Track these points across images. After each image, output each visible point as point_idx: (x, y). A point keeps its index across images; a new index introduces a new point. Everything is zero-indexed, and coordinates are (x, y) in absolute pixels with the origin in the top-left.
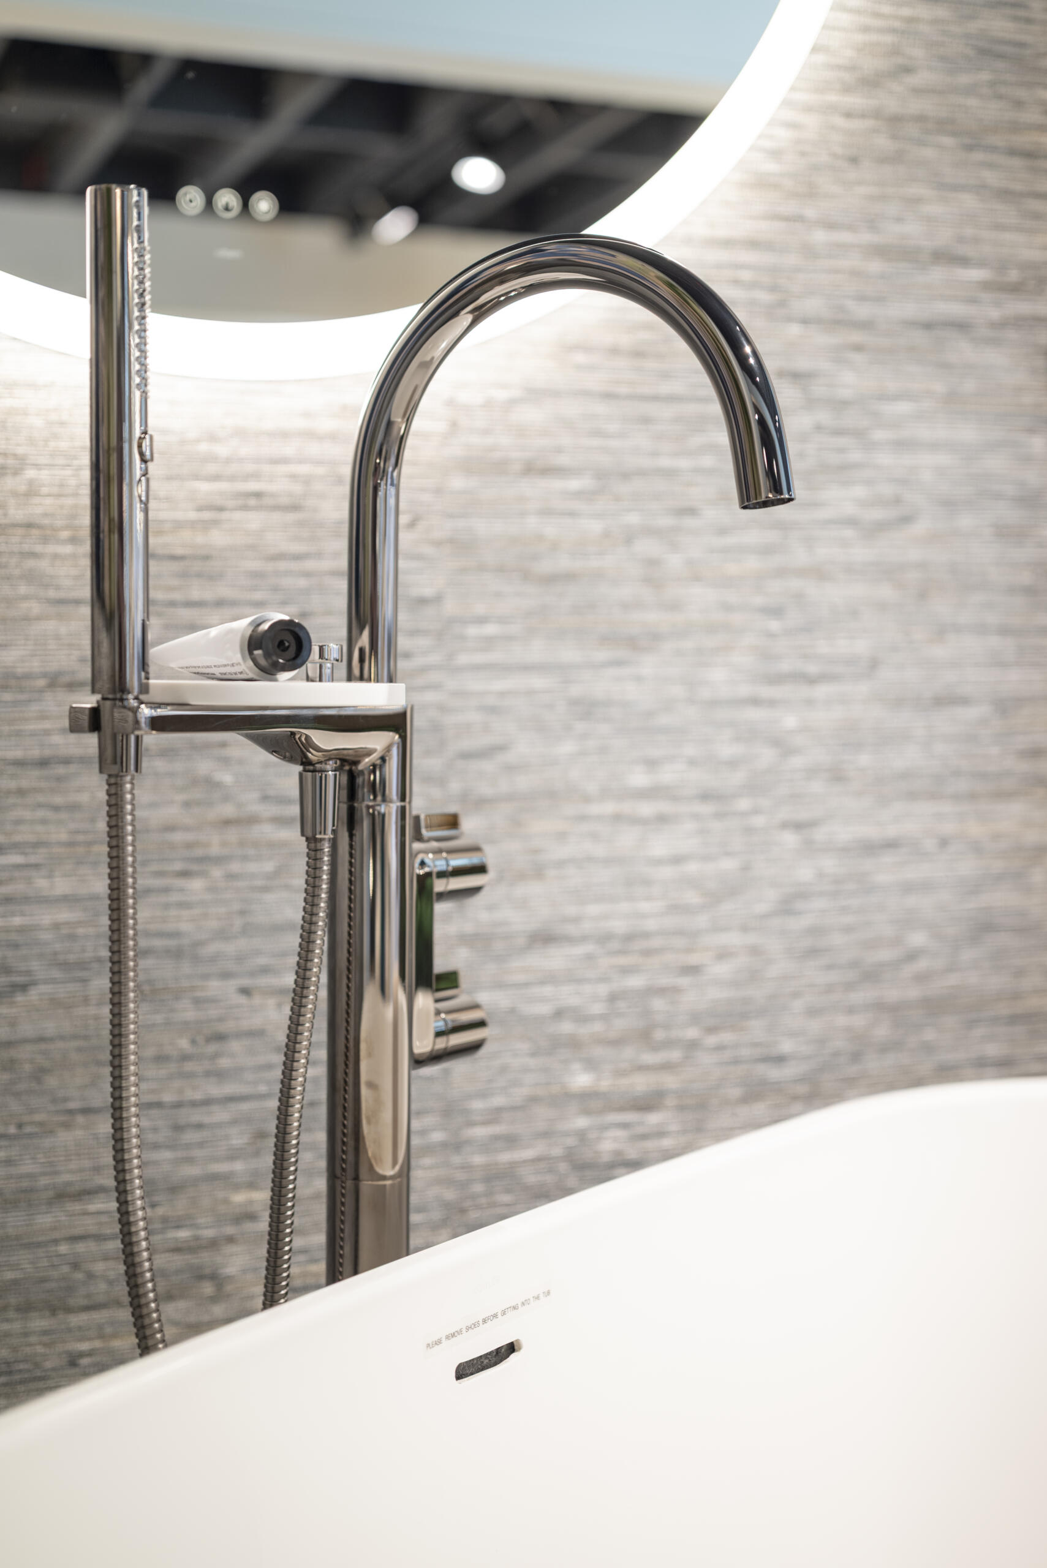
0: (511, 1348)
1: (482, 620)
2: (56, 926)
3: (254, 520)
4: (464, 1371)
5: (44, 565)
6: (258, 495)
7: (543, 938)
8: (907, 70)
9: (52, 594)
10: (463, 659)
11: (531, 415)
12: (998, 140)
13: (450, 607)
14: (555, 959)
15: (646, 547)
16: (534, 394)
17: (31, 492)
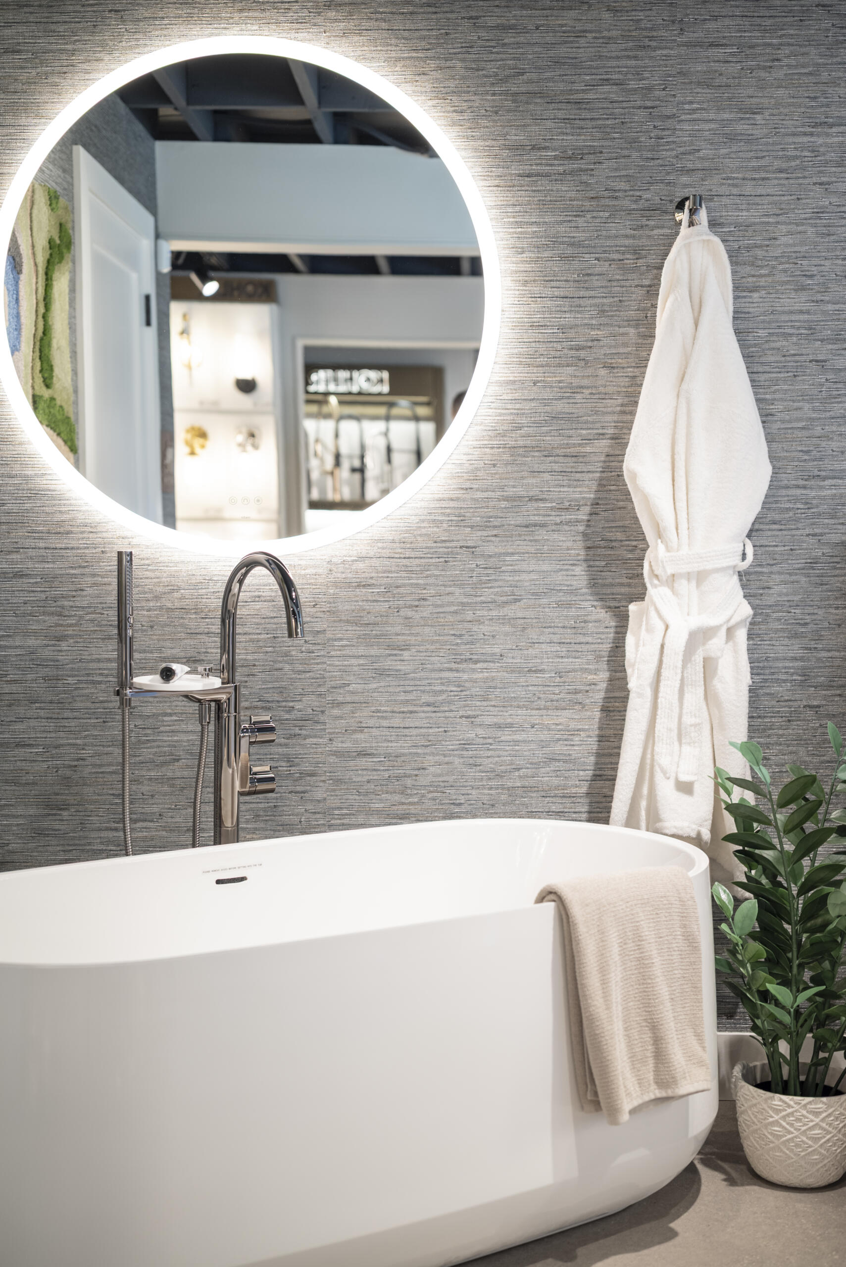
0: (243, 879)
1: (341, 639)
2: (188, 741)
3: (258, 606)
4: (219, 882)
5: (186, 621)
6: (259, 597)
7: (362, 754)
8: (520, 428)
9: (189, 631)
10: (333, 653)
11: (361, 565)
12: (560, 452)
13: (329, 635)
14: (363, 762)
15: (405, 612)
16: (362, 558)
17: (183, 598)
